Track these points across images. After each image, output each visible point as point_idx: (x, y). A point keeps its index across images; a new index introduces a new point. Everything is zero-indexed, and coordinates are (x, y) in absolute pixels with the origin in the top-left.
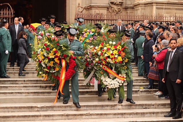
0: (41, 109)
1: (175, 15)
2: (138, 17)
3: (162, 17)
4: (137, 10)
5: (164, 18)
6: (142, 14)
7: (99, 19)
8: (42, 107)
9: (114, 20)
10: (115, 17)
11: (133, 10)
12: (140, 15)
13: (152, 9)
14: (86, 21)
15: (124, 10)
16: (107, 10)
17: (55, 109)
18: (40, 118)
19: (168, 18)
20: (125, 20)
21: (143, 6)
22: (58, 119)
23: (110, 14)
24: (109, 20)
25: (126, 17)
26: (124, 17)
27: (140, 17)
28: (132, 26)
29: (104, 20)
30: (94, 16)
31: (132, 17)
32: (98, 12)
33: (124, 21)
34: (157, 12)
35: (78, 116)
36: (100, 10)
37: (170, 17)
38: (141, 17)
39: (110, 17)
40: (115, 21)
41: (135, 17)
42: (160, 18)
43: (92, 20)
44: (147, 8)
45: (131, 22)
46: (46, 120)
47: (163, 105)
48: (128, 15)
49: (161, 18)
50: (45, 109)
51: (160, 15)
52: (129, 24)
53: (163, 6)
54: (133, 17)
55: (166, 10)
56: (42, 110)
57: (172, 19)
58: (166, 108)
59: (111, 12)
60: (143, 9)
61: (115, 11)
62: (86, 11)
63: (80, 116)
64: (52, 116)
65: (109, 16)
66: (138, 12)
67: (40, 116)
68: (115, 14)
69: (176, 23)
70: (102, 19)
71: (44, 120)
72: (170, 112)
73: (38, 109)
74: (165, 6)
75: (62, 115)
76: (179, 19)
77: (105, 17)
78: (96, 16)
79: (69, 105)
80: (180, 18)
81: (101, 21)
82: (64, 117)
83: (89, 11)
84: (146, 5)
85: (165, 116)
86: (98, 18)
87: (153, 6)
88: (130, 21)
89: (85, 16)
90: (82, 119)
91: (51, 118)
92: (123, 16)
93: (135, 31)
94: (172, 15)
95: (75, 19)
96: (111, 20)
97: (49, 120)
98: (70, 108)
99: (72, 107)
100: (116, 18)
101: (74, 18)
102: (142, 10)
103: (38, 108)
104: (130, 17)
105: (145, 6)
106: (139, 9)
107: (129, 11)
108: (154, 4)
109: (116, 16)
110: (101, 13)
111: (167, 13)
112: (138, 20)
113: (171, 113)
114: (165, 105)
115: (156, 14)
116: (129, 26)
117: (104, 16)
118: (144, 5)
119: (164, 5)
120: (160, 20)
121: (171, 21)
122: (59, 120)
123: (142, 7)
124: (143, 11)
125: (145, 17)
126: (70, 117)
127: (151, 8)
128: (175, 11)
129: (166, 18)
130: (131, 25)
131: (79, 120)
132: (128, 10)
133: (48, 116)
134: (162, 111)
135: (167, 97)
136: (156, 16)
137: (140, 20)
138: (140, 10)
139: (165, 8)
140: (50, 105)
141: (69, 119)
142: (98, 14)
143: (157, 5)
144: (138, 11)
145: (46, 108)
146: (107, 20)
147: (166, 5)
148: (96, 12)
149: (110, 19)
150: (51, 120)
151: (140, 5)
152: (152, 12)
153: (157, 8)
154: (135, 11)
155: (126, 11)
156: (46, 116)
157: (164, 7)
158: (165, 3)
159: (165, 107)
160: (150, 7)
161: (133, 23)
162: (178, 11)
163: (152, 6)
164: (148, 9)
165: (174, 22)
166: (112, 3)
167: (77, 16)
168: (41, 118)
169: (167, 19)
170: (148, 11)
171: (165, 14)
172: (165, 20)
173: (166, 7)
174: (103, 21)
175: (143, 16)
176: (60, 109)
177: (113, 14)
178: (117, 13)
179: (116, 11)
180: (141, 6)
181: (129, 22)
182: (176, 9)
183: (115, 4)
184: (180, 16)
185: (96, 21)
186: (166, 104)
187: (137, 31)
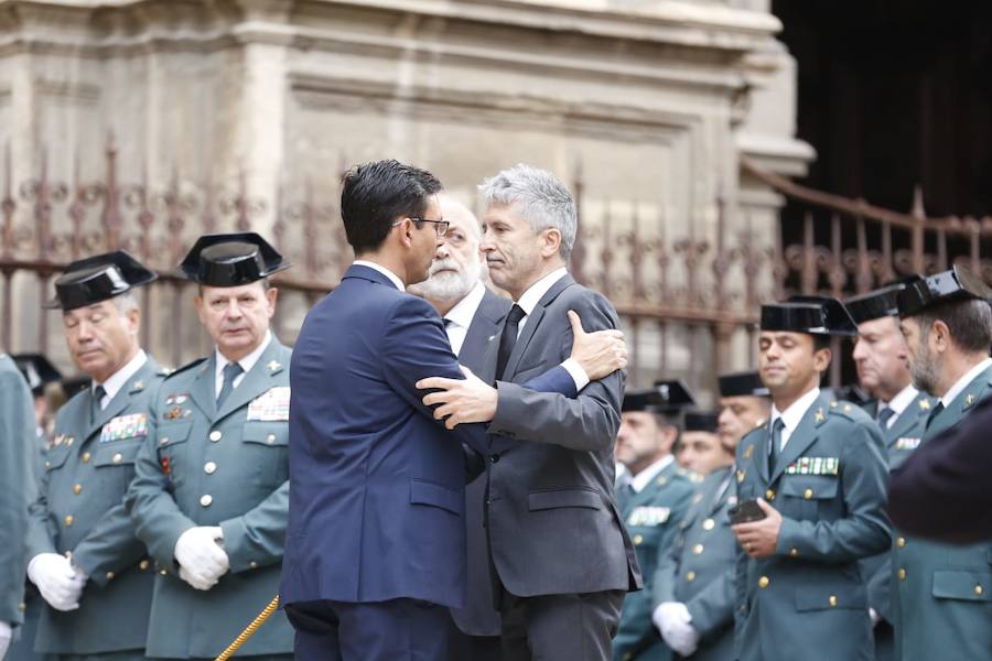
6: (94, 172)
13: (228, 92)
21: (68, 50)
34: (303, 145)
44: (142, 78)
53: (394, 54)
55: (427, 129)
60: (62, 91)
74: (423, 57)
76: (621, 267)
80: (635, 261)
84: (116, 39)
87: (235, 44)
105: (103, 54)
108: (255, 25)
118: (78, 37)
119: (407, 42)
123: (57, 69)
124: (64, 122)
127: (203, 75)
138: (22, 97)
139: (424, 101)
143: (303, 45)
147: (436, 46)
151: (31, 32)
152: (219, 136)
153: (301, 86)
157: (405, 75)
158: (423, 22)
160: (186, 64)
162: (601, 155)
163: (219, 59)
164: (155, 92)
170: (154, 117)
173: (441, 78)
180: (37, 48)
182: (576, 120)
184: (635, 220)
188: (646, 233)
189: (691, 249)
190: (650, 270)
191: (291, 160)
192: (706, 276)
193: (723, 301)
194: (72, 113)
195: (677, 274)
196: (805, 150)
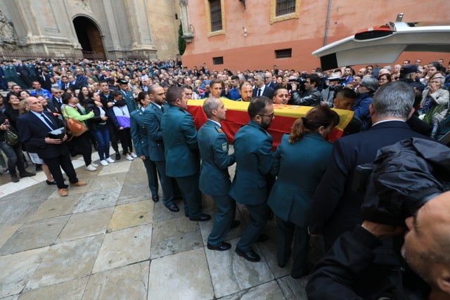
16: (3, 48)
87: (43, 46)
94: (62, 52)
111: (57, 51)
115: (49, 52)
118: (36, 45)
124: (36, 49)
143: (47, 46)
144: (33, 49)
151: (33, 45)
155: (22, 49)
157: (53, 47)
166: (6, 42)
170: (41, 49)
177: (9, 51)
178: (13, 50)
179: (11, 48)
183: (9, 43)
196: (82, 48)
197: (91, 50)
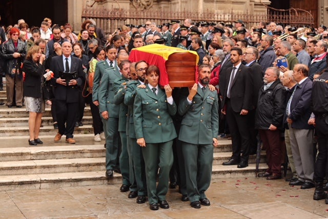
0: (36, 156)
1: (231, 12)
2: (176, 15)
3: (211, 14)
4: (175, 4)
5: (216, 16)
6: (183, 10)
7: (119, 17)
8: (38, 154)
9: (140, 19)
10: (142, 14)
11: (169, 4)
12: (180, 11)
13: (198, 1)
14: (99, 20)
15: (155, 3)
16: (130, 4)
17: (57, 156)
18: (35, 170)
19: (221, 16)
20: (158, 19)
22: (63, 171)
23: (135, 9)
24: (133, 19)
25: (159, 15)
26: (156, 14)
27: (179, 14)
28: (168, 28)
29: (126, 18)
30: (111, 13)
31: (167, 14)
32: (117, 7)
33: (156, 20)
34: (205, 6)
35: (93, 167)
36: (119, 4)
37: (224, 14)
38: (181, 14)
39: (135, 14)
40: (142, 20)
41: (173, 15)
42: (209, 16)
43: (107, 19)
45: (166, 22)
46: (45, 173)
47: (219, 148)
48: (162, 10)
49: (211, 16)
50: (42, 157)
51: (209, 12)
52: (164, 25)
54: (169, 15)
55: (218, 4)
56: (39, 158)
57: (227, 18)
58: (224, 152)
59: (136, 6)
60: (183, 2)
61: (141, 5)
62: (99, 4)
63: (96, 166)
64: (55, 166)
65: (133, 13)
66: (177, 7)
67: (36, 167)
68: (142, 9)
69: (237, 23)
70: (122, 16)
71: (41, 173)
72: (231, 158)
73: (32, 156)
75: (70, 166)
76: (237, 17)
77: (128, 13)
78: (114, 13)
79: (80, 150)
80: (238, 16)
81: (121, 20)
82: (72, 169)
83: (104, 5)
85: (224, 164)
86: (117, 15)
88: (164, 20)
89: (97, 13)
90: (100, 171)
91: (53, 170)
92: (154, 13)
93: (172, 35)
94: (227, 11)
95: (82, 17)
96: (136, 19)
97: (49, 173)
98: (82, 154)
99: (84, 153)
100: (144, 15)
101: (80, 15)
102: (183, 4)
103: (31, 154)
104: (164, 14)
106: (178, 3)
107: (162, 6)
109: (144, 13)
110: (121, 7)
111: (220, 8)
112: (177, 18)
113: (232, 160)
114: (223, 148)
115: (204, 11)
116: (164, 28)
117: (126, 12)
120: (210, 20)
121: (225, 20)
122: (65, 172)
125: (186, 14)
126: (81, 168)
128: (232, 5)
129: (218, 15)
130: (167, 26)
131: (95, 172)
132: (162, 4)
133: (48, 168)
134: (219, 156)
135: (224, 135)
136: (204, 13)
137: (180, 18)
138: (180, 3)
139: (217, 1)
140: (51, 150)
141: (79, 171)
142: (117, 9)
144: (177, 5)
145: (44, 154)
146: (130, 19)
148: (114, 7)
149: (136, 17)
150: (52, 173)
152: (197, 6)
154: (172, 5)
155: (159, 4)
156: (44, 167)
159: (223, 150)
161: (169, 23)
162: (236, 6)
164: (192, 2)
165: (230, 22)
167: (84, 12)
168: (38, 170)
169: (219, 17)
170: (192, 4)
171: (216, 9)
172: (216, 19)
174: (125, 20)
175: (184, 12)
176: (65, 156)
177: (139, 9)
178: (145, 8)
179: (143, 5)
181: (163, 22)
182: (233, 3)
185: (114, 20)
186: (224, 146)
187: (176, 36)
188: (240, 13)
189: (244, 15)
190: (240, 17)
191: (204, 8)
192: (246, 18)
193: (248, 20)
194: (185, 4)
195: (243, 17)
196: (270, 2)
197: (287, 6)
